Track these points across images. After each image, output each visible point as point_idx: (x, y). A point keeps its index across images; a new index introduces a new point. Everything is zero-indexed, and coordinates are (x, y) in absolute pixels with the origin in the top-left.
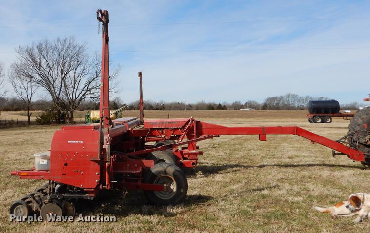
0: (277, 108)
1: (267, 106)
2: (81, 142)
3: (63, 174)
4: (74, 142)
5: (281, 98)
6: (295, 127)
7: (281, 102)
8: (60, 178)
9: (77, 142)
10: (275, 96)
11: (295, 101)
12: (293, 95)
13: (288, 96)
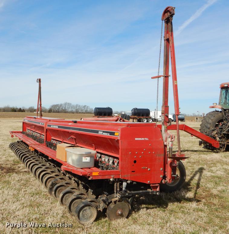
0: (58, 112)
1: (51, 111)
2: (146, 139)
3: (132, 172)
4: (140, 139)
5: (61, 105)
6: (184, 125)
7: (61, 108)
8: (129, 175)
9: (143, 139)
10: (57, 104)
11: (69, 107)
12: (69, 104)
13: (66, 104)
